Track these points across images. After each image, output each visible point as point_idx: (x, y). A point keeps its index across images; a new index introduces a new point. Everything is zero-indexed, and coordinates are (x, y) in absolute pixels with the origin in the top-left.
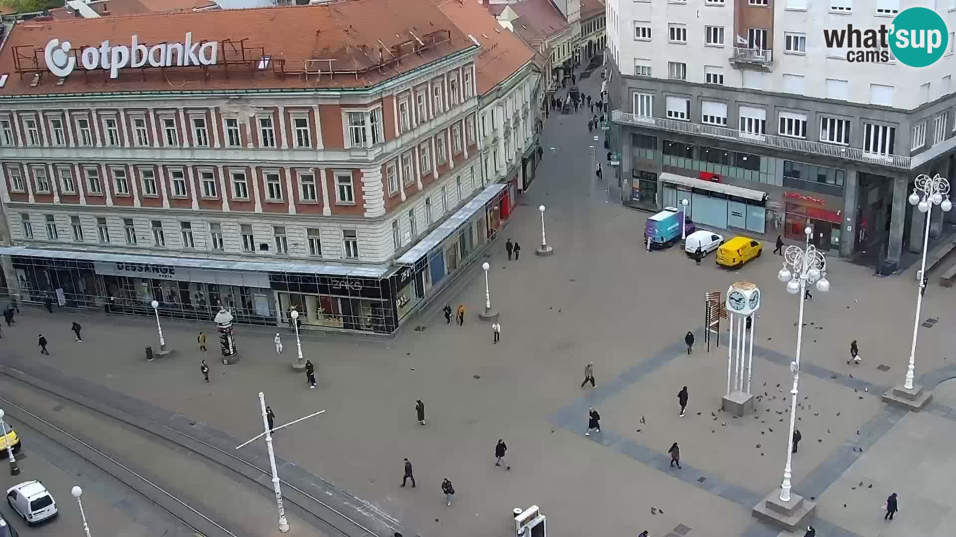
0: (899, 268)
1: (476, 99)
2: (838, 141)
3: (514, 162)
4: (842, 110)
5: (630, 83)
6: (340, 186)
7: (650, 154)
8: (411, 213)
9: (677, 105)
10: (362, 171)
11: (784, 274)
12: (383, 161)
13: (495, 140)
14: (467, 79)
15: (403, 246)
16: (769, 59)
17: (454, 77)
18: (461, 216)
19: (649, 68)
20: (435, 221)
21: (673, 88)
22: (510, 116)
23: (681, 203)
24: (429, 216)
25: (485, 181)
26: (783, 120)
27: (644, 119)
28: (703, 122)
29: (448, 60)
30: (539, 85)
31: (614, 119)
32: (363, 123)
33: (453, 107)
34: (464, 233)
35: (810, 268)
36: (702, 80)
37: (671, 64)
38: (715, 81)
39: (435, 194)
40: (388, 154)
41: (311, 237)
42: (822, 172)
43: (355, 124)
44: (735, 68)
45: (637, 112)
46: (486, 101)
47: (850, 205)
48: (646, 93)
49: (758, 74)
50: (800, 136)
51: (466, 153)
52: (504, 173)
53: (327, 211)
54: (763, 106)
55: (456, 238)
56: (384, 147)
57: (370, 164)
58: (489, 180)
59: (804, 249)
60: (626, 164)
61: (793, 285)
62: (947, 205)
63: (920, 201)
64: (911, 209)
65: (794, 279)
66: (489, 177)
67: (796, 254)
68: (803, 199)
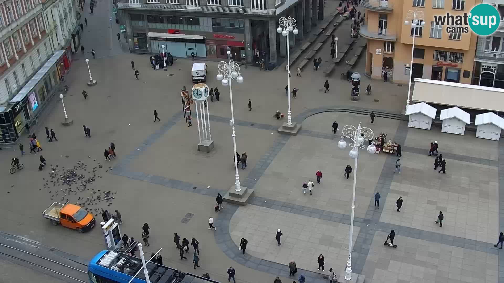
0: (276, 66)
1: (41, 5)
2: (238, 5)
3: (68, 37)
7: (141, 23)
8: (14, 73)
11: (220, 76)
13: (55, 27)
15: (13, 92)
18: (43, 71)
20: (29, 76)
22: (62, 12)
23: (161, 47)
24: (25, 73)
25: (53, 50)
27: (135, 5)
28: (167, 3)
31: (119, 7)
33: (28, 11)
34: (46, 80)
35: (232, 71)
39: (26, 60)
42: (232, 22)
45: (131, 2)
46: (47, 5)
47: (248, 37)
50: (218, 5)
51: (40, 35)
52: (63, 44)
55: (43, 84)
58: (55, 49)
59: (228, 62)
60: (129, 30)
61: (225, 81)
62: (296, 31)
63: (283, 30)
64: (279, 35)
65: (225, 78)
66: (55, 47)
67: (224, 65)
68: (224, 37)
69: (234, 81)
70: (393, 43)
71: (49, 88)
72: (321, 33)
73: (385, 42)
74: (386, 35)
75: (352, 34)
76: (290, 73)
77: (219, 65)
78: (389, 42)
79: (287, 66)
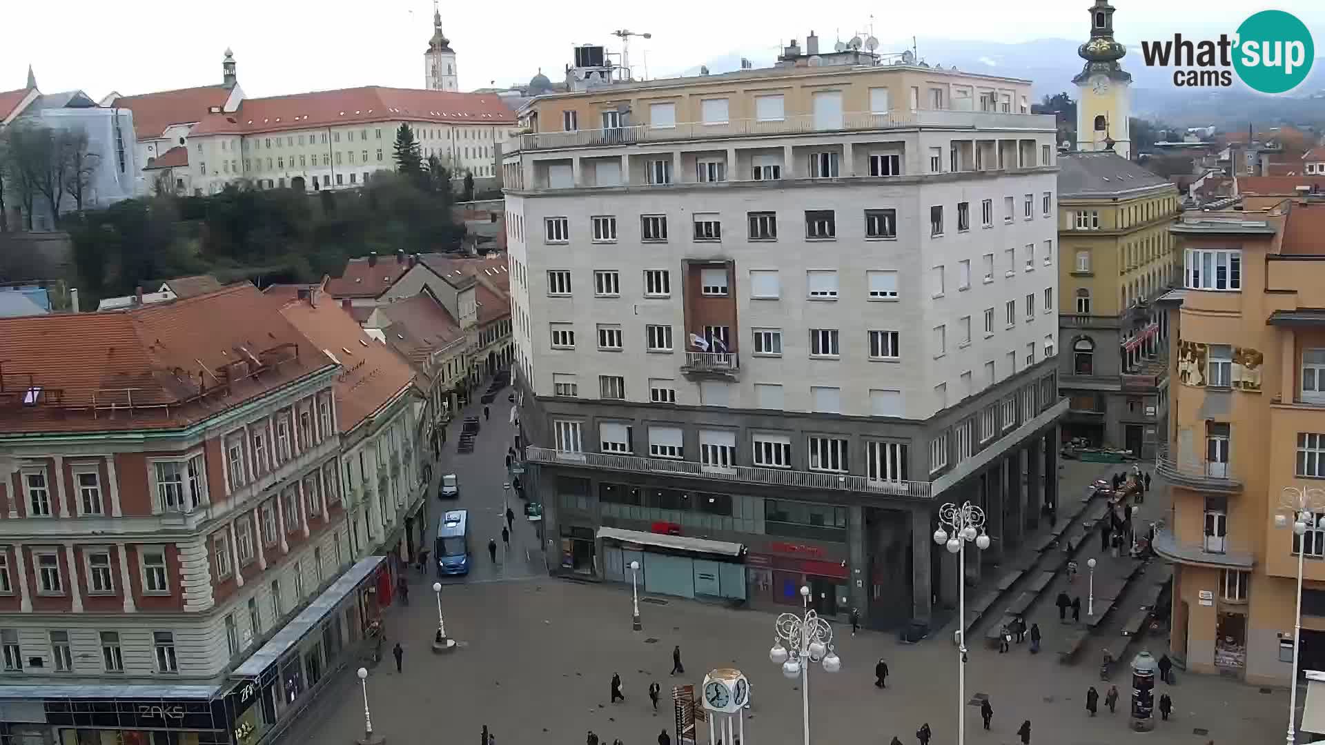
0: (930, 630)
1: (338, 439)
2: (833, 468)
3: (394, 523)
4: (836, 427)
5: (550, 407)
6: (147, 569)
7: (582, 503)
8: (251, 602)
9: (614, 434)
10: (178, 545)
11: (778, 651)
12: (210, 529)
13: (367, 495)
14: (324, 412)
15: (241, 651)
16: (734, 365)
17: (305, 409)
18: (322, 605)
19: (574, 385)
20: (287, 612)
21: (610, 412)
22: (386, 459)
23: (630, 567)
24: (278, 608)
25: (355, 553)
26: (758, 444)
27: (570, 454)
28: (651, 454)
29: (296, 386)
30: (424, 417)
31: (530, 458)
32: (179, 478)
33: (305, 451)
34: (329, 625)
35: (811, 641)
36: (647, 399)
37: (604, 378)
38: (664, 398)
39: (285, 573)
40: (214, 520)
41: (107, 644)
42: (817, 511)
43: (168, 479)
44: (690, 380)
45: (560, 447)
46: (352, 440)
47: (857, 552)
48: (571, 419)
49: (722, 385)
50: (783, 465)
51: (326, 514)
52: (381, 539)
53: (129, 605)
54: (731, 428)
55: (319, 637)
56: (209, 511)
57: (191, 535)
58: (360, 551)
59: (802, 618)
60: (550, 518)
61: (792, 666)
62: (984, 541)
63: (949, 538)
64: (938, 550)
65: (792, 658)
66: (361, 546)
67: (790, 623)
68: (794, 549)
69: (815, 663)
70: (1245, 576)
71: (335, 648)
72: (1050, 546)
73: (1223, 571)
74: (1224, 554)
75: (1133, 551)
76: (965, 650)
77: (778, 622)
78: (1232, 573)
79: (957, 632)
